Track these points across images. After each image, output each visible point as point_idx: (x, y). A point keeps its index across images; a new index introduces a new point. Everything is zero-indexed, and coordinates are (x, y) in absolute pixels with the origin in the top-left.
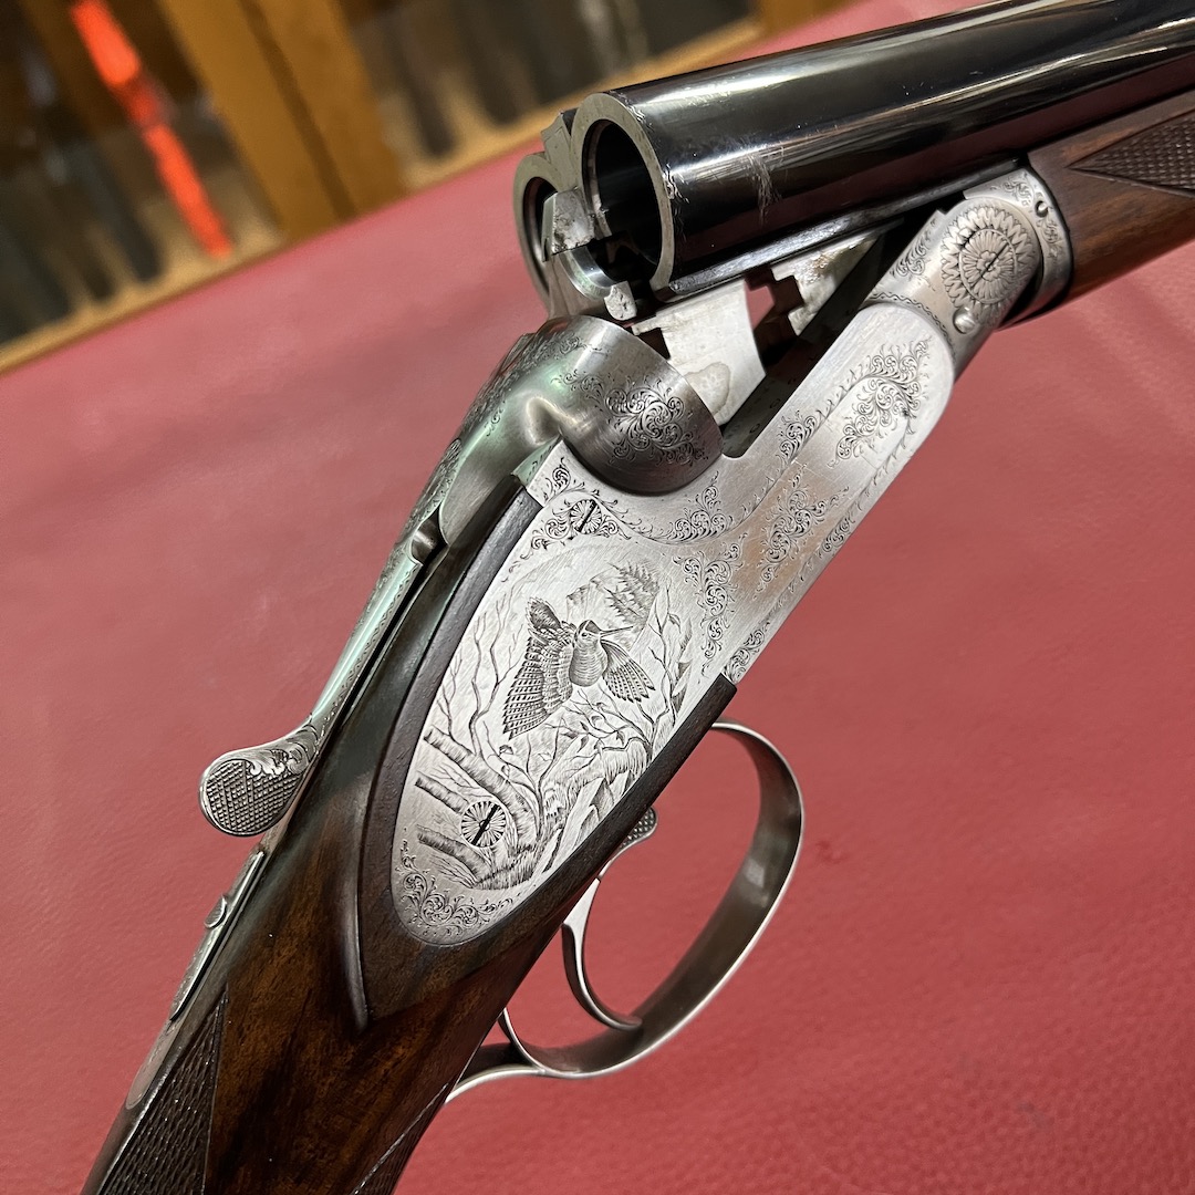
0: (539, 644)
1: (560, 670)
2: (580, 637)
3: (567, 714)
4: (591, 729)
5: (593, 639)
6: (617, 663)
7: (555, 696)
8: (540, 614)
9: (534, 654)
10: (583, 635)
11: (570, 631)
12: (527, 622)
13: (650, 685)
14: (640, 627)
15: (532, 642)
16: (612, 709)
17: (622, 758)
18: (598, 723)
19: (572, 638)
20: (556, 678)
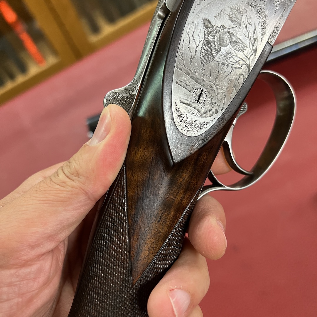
0: (208, 33)
1: (216, 42)
2: (220, 30)
3: (221, 57)
4: (229, 62)
5: (225, 31)
6: (234, 39)
7: (215, 51)
8: (207, 23)
9: (207, 37)
10: (222, 30)
11: (217, 29)
12: (202, 26)
13: (245, 46)
14: (239, 26)
15: (205, 33)
16: (235, 55)
17: (241, 71)
18: (231, 59)
19: (218, 31)
20: (215, 45)
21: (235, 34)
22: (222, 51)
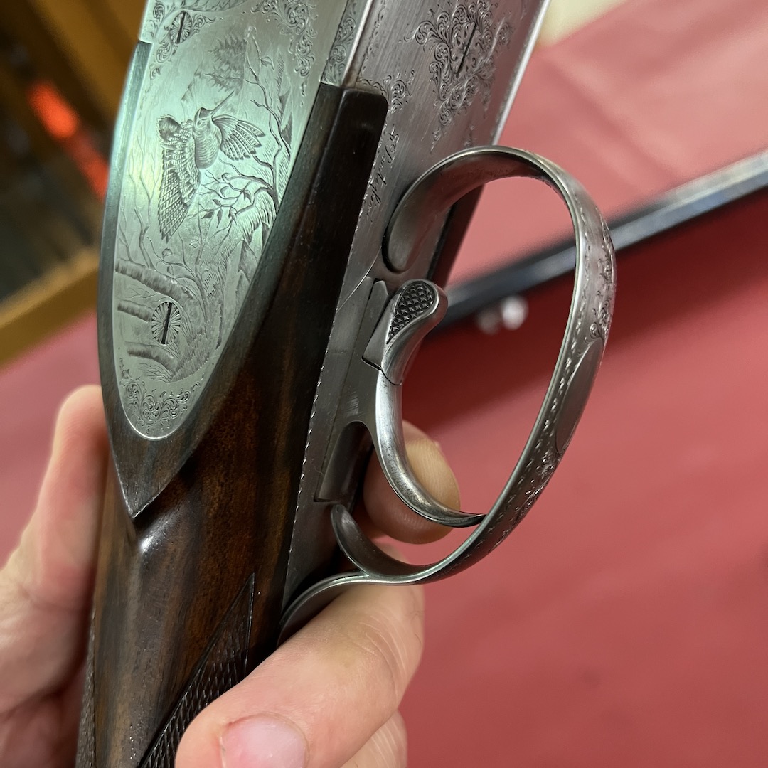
0: (170, 152)
1: (188, 164)
2: (196, 127)
5: (206, 122)
6: (228, 130)
7: (189, 189)
8: (166, 126)
9: (168, 162)
11: (189, 126)
13: (260, 133)
14: (240, 87)
15: (165, 153)
16: (235, 174)
18: (227, 193)
19: (191, 132)
20: (187, 172)
21: (232, 114)
22: (204, 179)
